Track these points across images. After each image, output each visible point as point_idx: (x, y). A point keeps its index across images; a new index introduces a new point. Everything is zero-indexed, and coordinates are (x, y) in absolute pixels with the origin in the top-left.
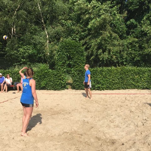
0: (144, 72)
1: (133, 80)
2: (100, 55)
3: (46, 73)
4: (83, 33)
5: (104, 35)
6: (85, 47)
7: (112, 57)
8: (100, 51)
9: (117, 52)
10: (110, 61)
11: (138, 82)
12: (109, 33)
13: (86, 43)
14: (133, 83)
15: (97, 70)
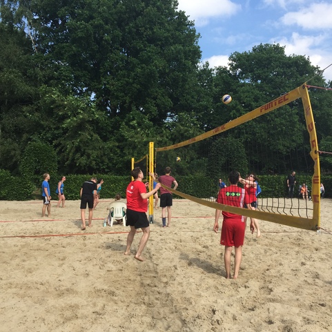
0: (120, 181)
1: (109, 188)
2: (78, 159)
3: (8, 180)
4: (56, 132)
5: (82, 137)
6: (58, 149)
7: (91, 162)
8: (78, 155)
9: (97, 157)
10: (88, 167)
11: (114, 191)
12: (89, 134)
13: (60, 144)
14: (109, 192)
15: (70, 178)
